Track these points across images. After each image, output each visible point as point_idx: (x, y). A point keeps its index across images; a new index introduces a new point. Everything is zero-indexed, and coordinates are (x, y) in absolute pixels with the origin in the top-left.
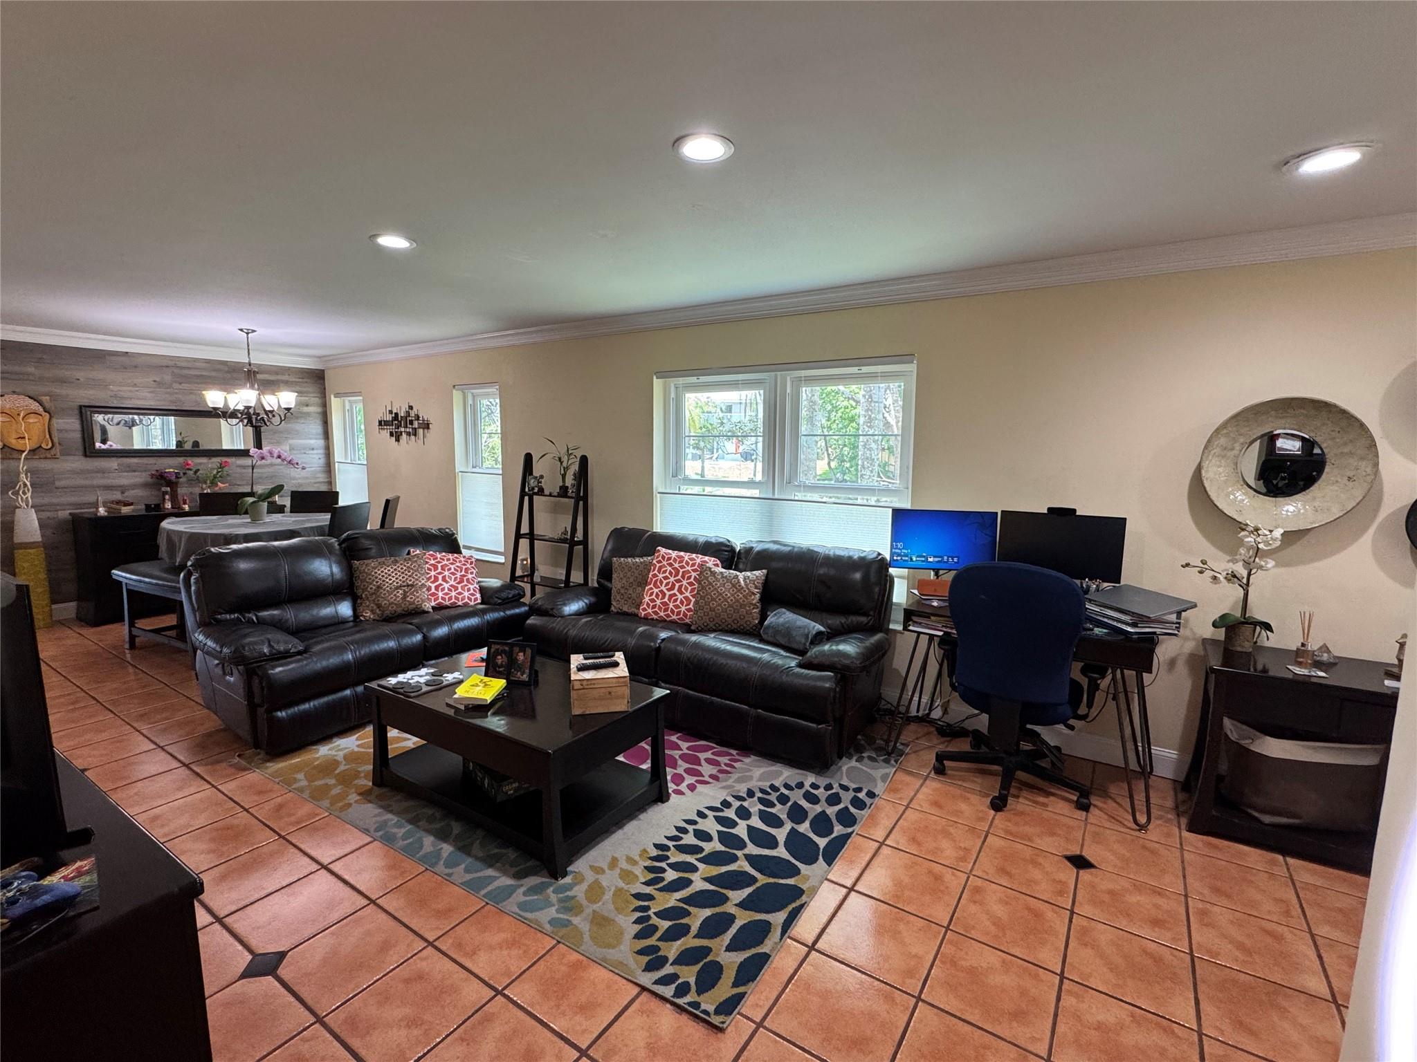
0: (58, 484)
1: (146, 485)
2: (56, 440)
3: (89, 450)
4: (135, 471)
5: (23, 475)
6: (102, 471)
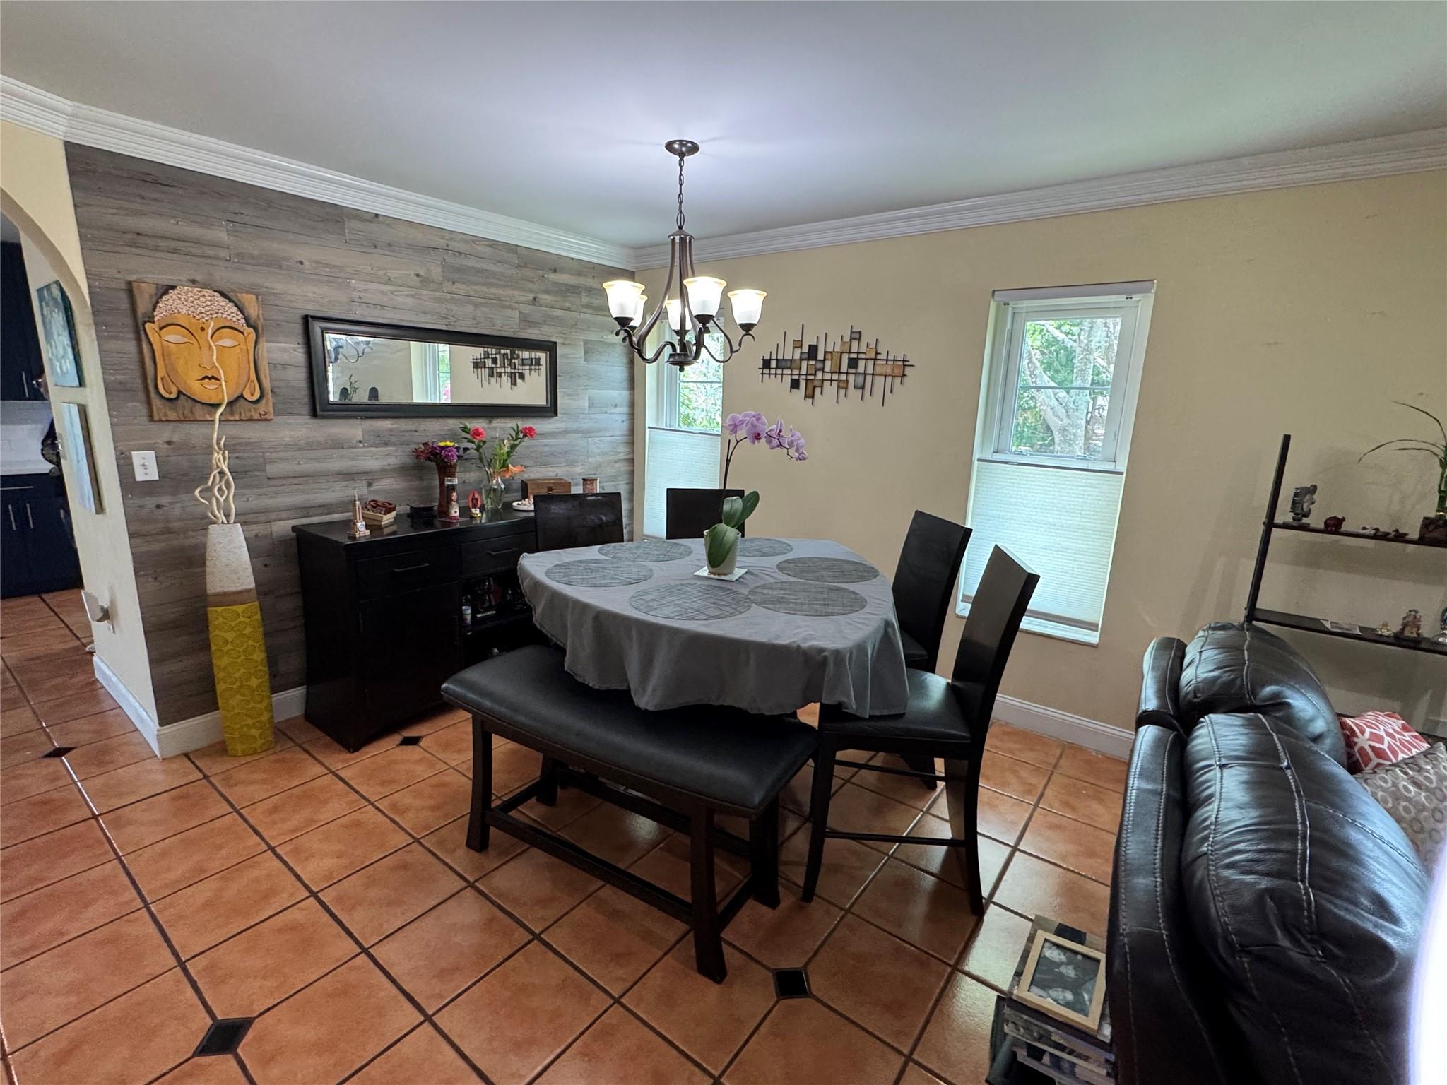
0: (272, 469)
1: (403, 470)
2: (267, 384)
3: (318, 406)
4: (386, 444)
5: (217, 456)
6: (337, 445)
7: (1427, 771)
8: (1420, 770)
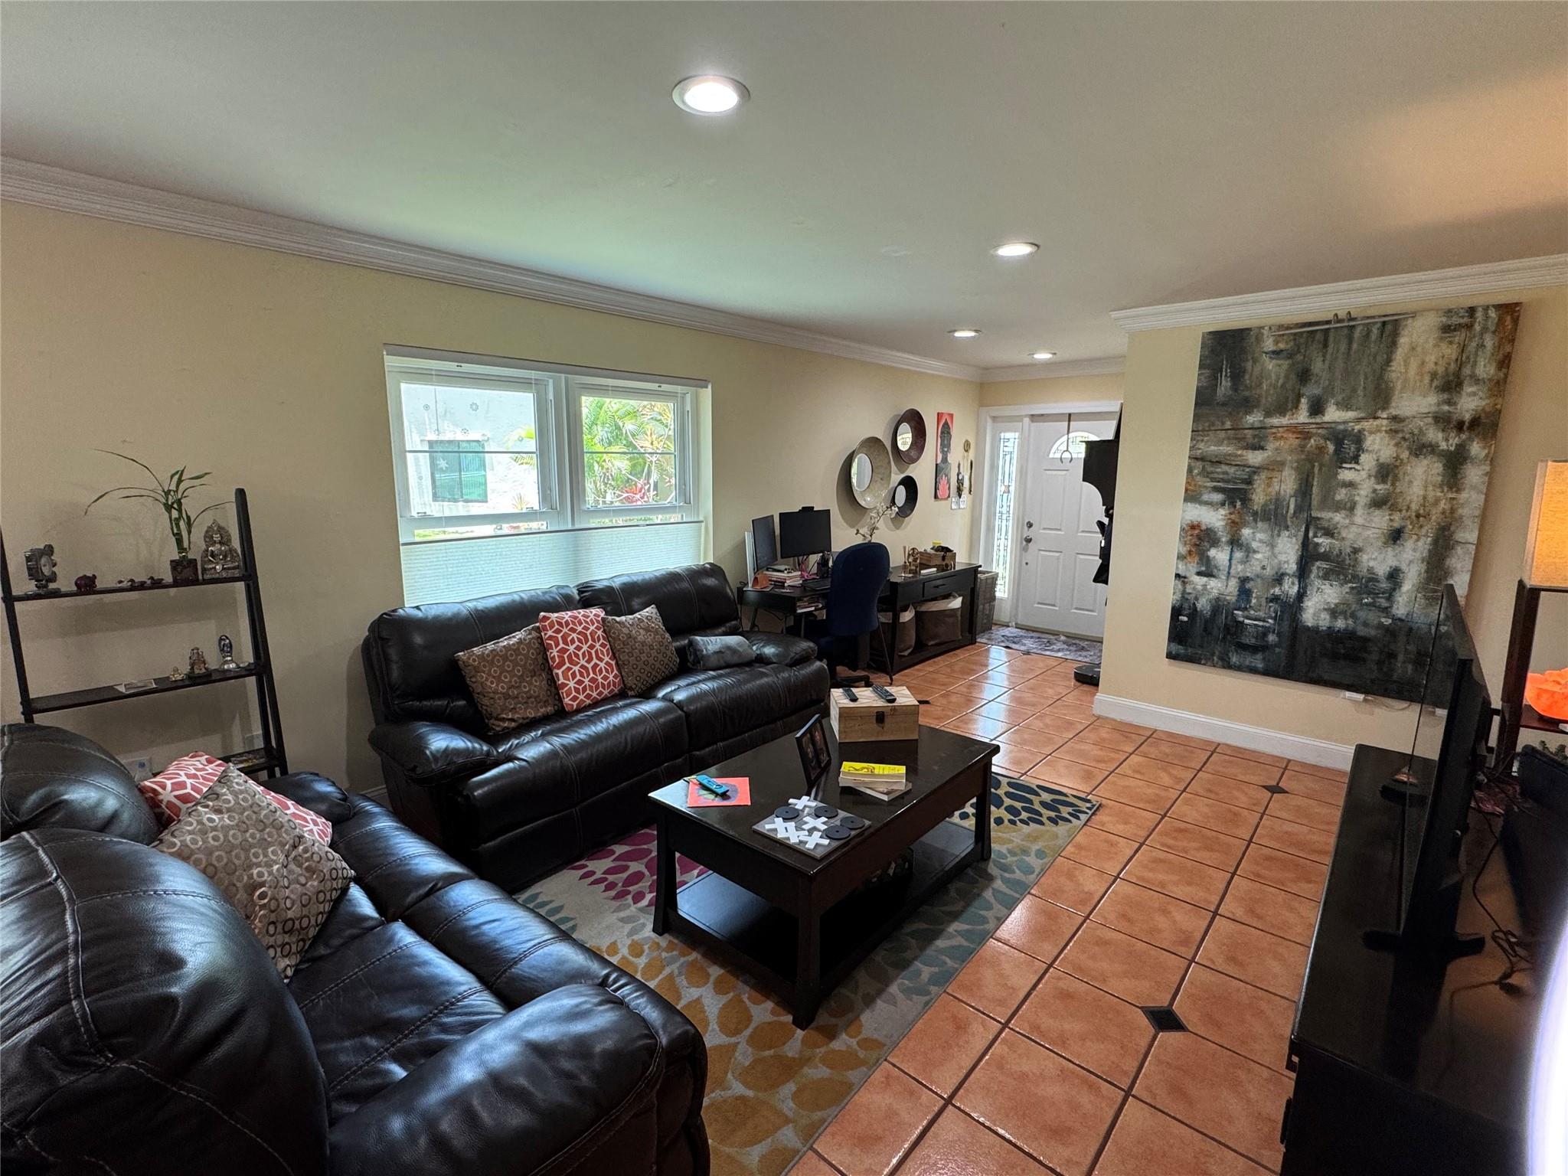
7: (225, 794)
8: (218, 796)
